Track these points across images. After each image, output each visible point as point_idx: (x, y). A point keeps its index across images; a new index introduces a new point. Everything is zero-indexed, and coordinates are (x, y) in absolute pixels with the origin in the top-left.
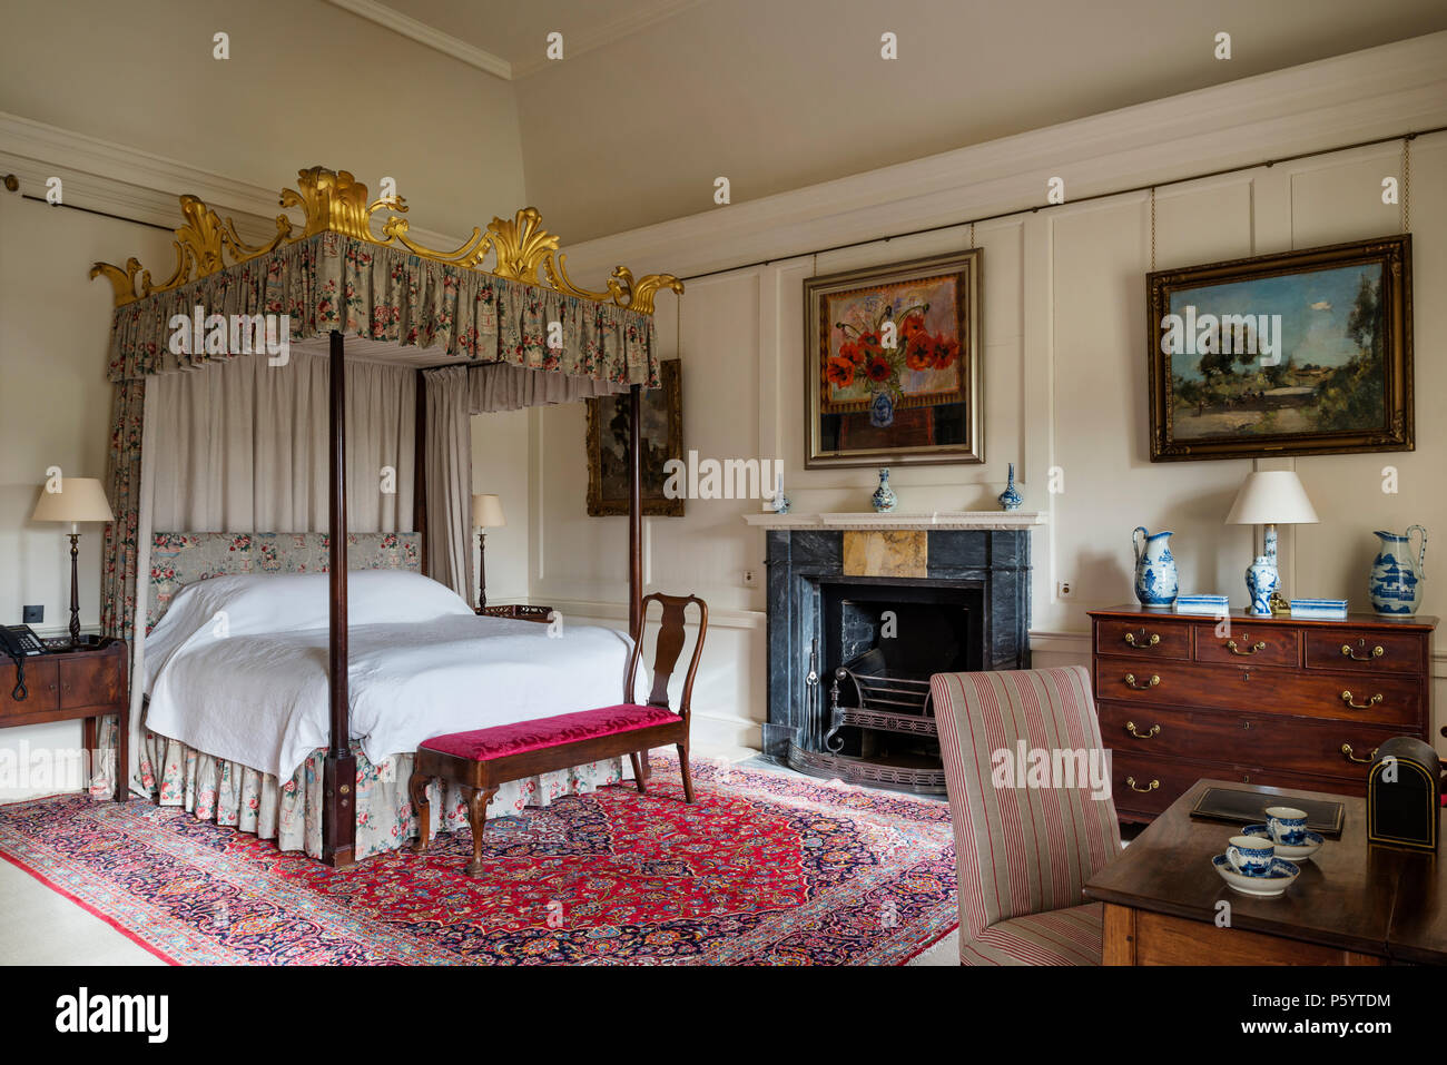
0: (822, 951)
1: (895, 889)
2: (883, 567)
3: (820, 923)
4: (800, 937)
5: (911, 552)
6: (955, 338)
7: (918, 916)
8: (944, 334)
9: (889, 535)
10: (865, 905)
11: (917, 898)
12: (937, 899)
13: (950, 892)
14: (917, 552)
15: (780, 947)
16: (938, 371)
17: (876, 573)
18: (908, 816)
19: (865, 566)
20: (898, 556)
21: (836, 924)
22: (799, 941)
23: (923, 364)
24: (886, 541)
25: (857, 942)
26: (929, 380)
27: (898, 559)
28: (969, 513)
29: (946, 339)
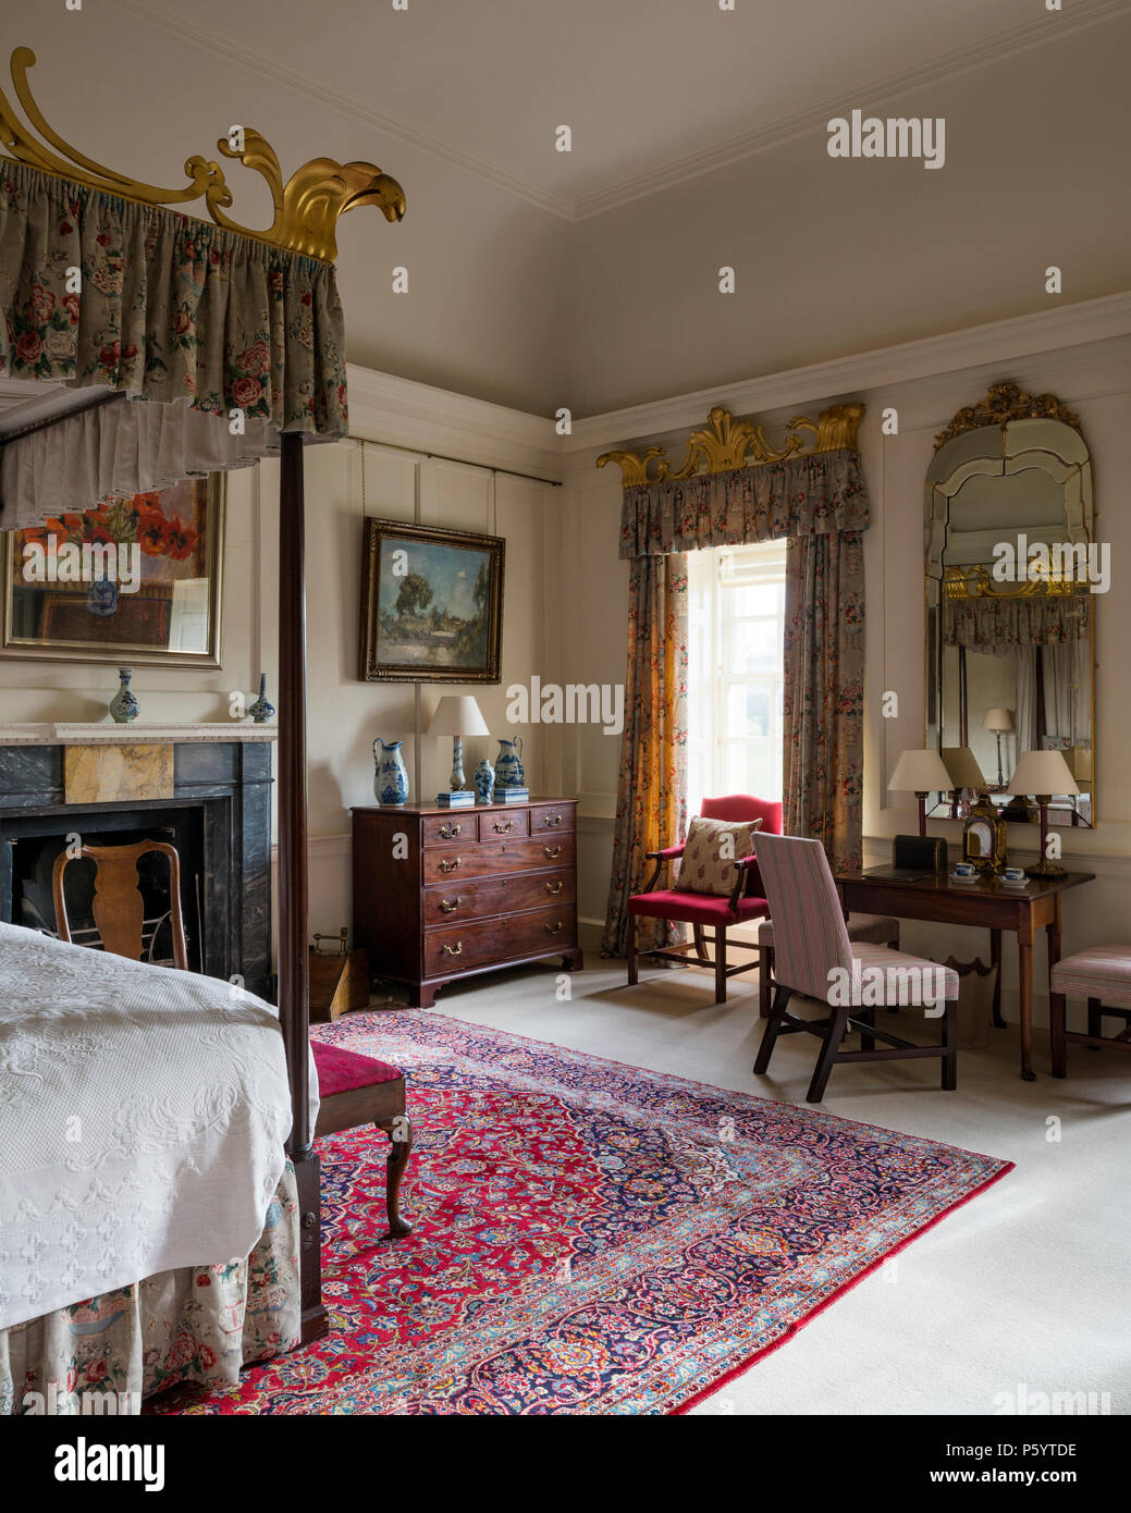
0: (622, 1340)
1: (724, 1245)
2: (122, 789)
3: (625, 1292)
4: (595, 1312)
5: (156, 769)
6: (194, 528)
7: (759, 1292)
8: (182, 521)
9: (128, 749)
10: (685, 1267)
11: (757, 1261)
12: (784, 1266)
13: (800, 1258)
14: (163, 768)
15: (567, 1327)
16: (174, 562)
17: (111, 798)
18: (749, 1134)
19: (97, 789)
20: (140, 775)
21: (644, 1294)
22: (594, 1318)
23: (157, 550)
24: (125, 756)
25: (674, 1327)
26: (164, 568)
27: (141, 778)
28: (205, 724)
29: (184, 527)
